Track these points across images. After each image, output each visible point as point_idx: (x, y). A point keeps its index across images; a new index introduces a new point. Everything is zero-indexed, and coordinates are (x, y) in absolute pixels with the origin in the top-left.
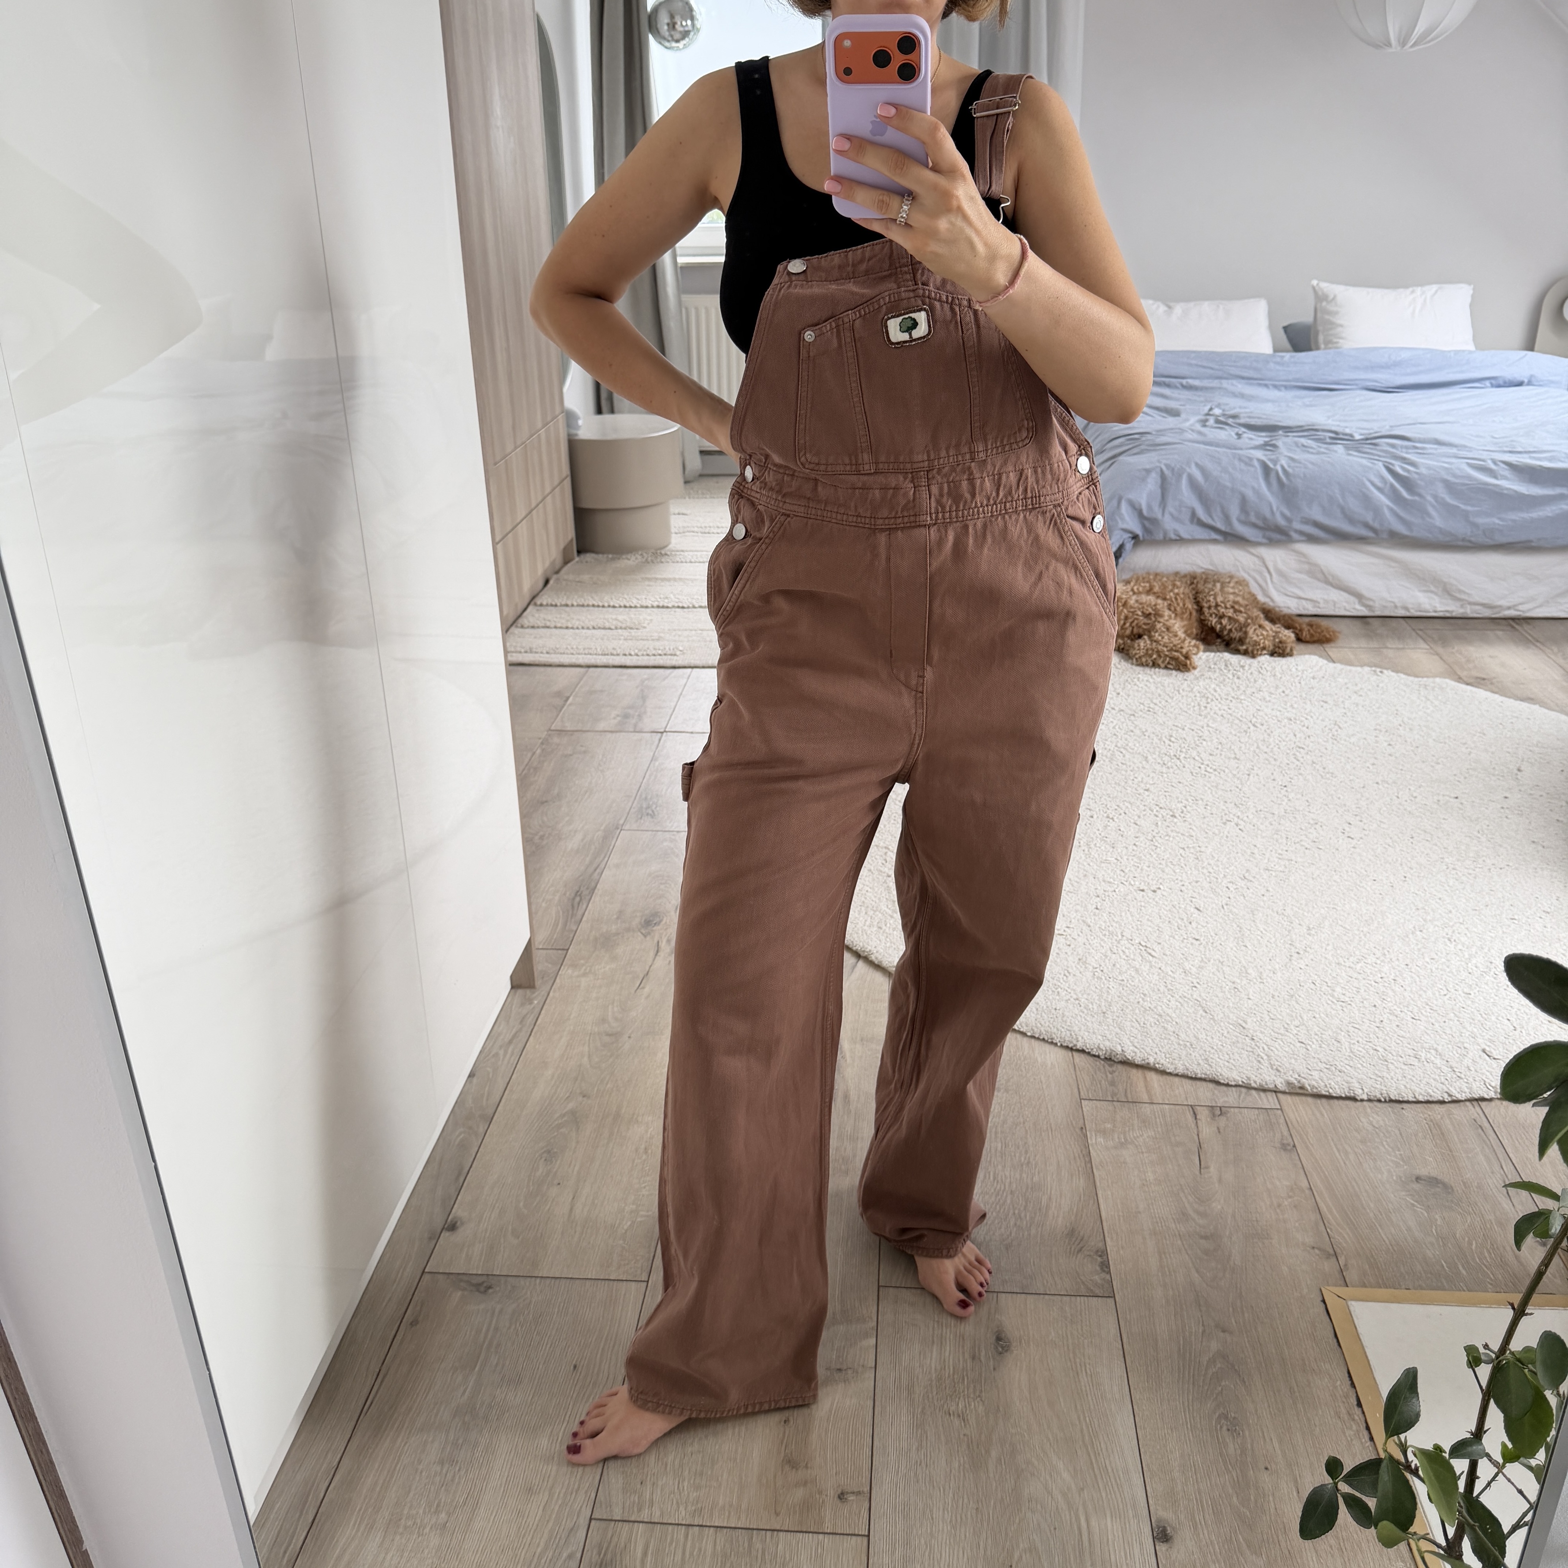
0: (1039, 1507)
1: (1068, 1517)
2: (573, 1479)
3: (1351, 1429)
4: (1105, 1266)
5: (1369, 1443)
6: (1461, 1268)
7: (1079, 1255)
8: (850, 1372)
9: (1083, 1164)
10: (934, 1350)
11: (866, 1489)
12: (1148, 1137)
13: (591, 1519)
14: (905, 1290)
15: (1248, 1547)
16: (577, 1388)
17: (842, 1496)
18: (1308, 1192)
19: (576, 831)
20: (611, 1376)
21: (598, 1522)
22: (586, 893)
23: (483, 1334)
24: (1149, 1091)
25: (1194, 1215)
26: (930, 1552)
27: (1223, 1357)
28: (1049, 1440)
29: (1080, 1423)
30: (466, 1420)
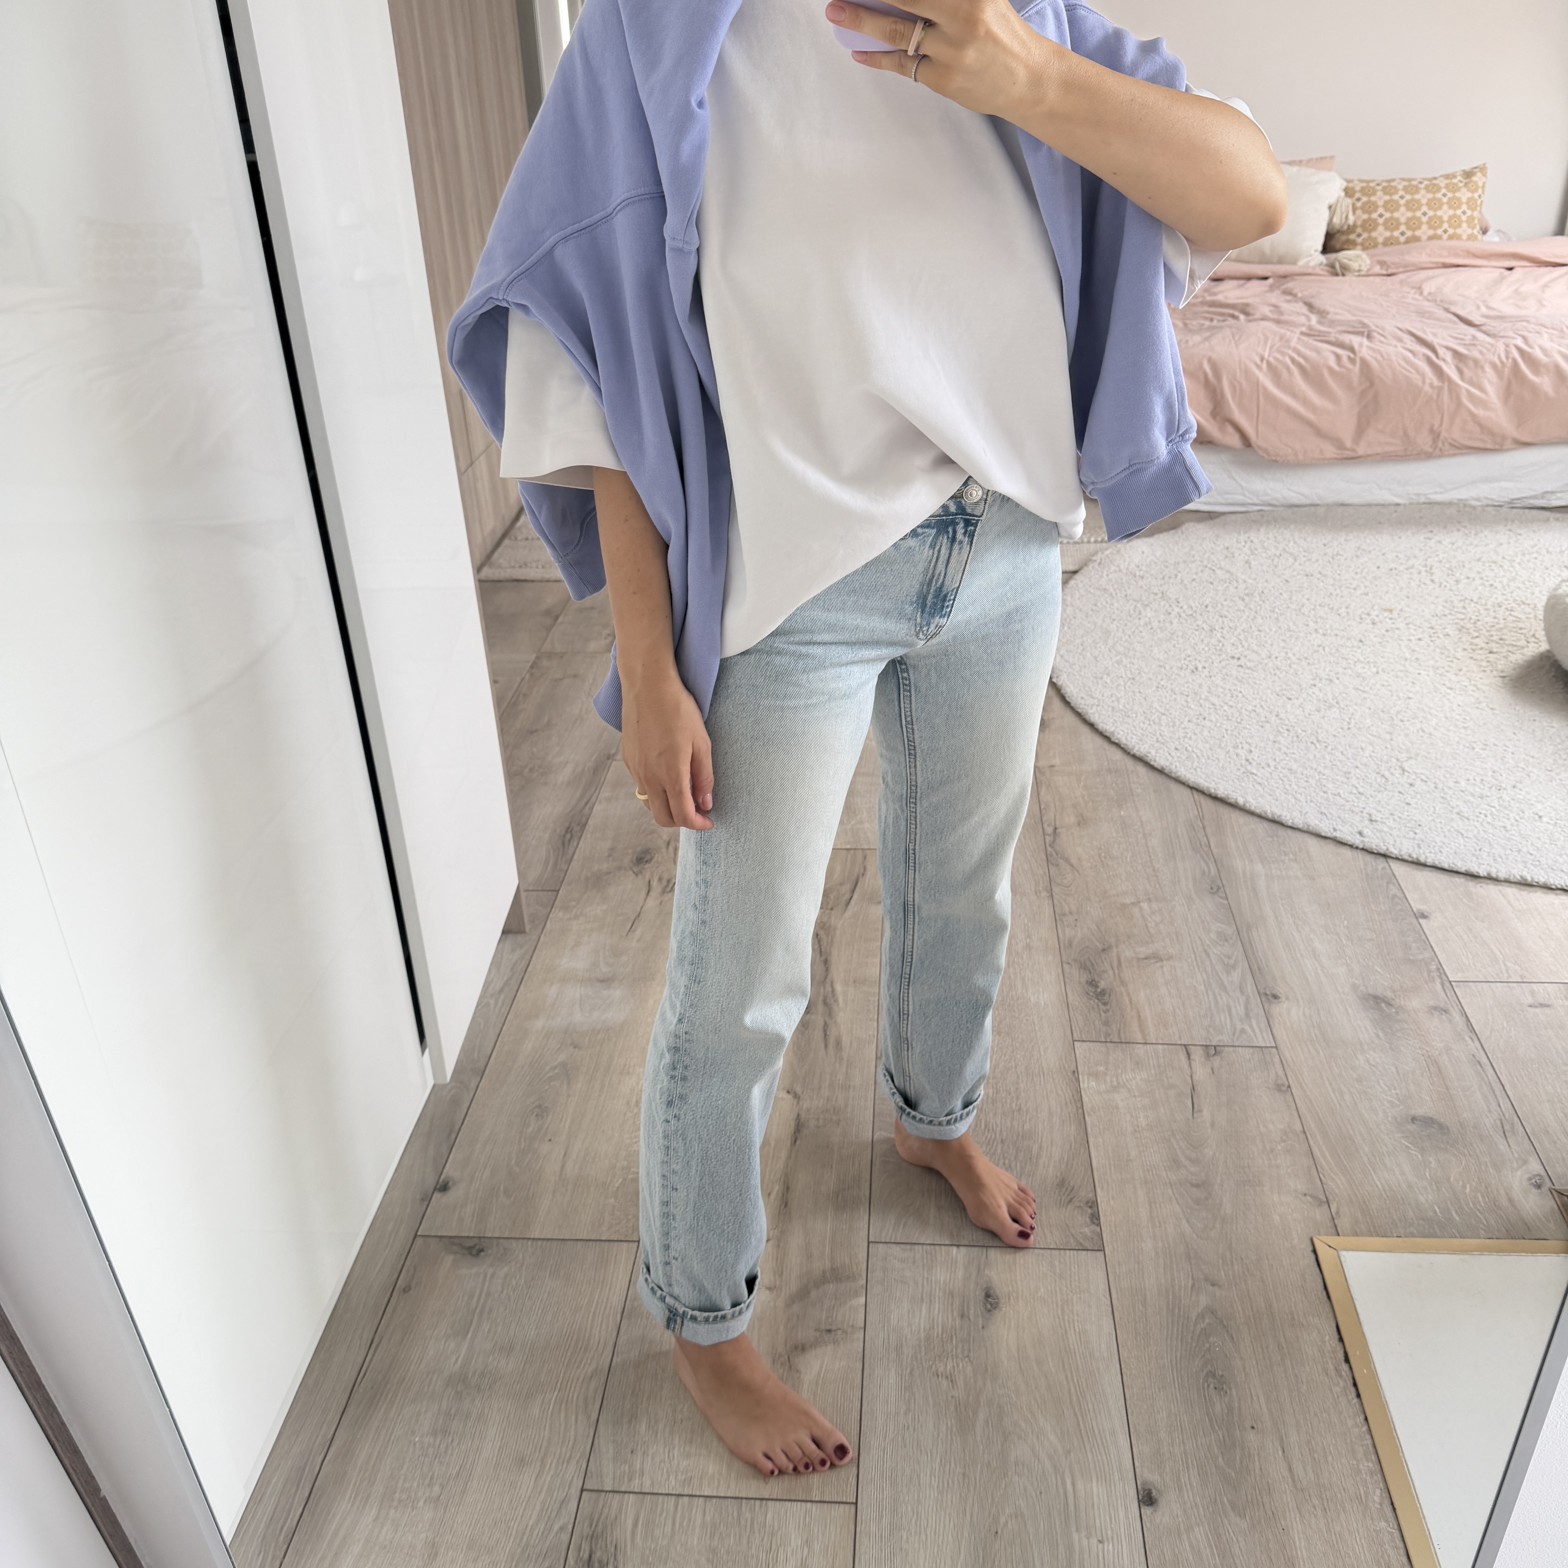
0: (1026, 1471)
1: (1054, 1481)
2: (564, 1449)
3: (1338, 1384)
4: (1095, 1218)
5: (1356, 1400)
6: (1454, 1214)
7: (1069, 1206)
8: (839, 1332)
9: (1075, 1110)
10: (924, 1309)
12: (1141, 1079)
13: (582, 1490)
14: (894, 1246)
15: (1233, 1509)
16: (569, 1354)
18: (1301, 1135)
19: (566, 763)
20: (602, 1342)
21: (589, 1493)
22: (577, 829)
23: (475, 1299)
24: (1142, 1031)
25: (1186, 1162)
26: (917, 1519)
27: (1212, 1313)
28: (1035, 1400)
29: (1068, 1383)
30: (459, 1388)
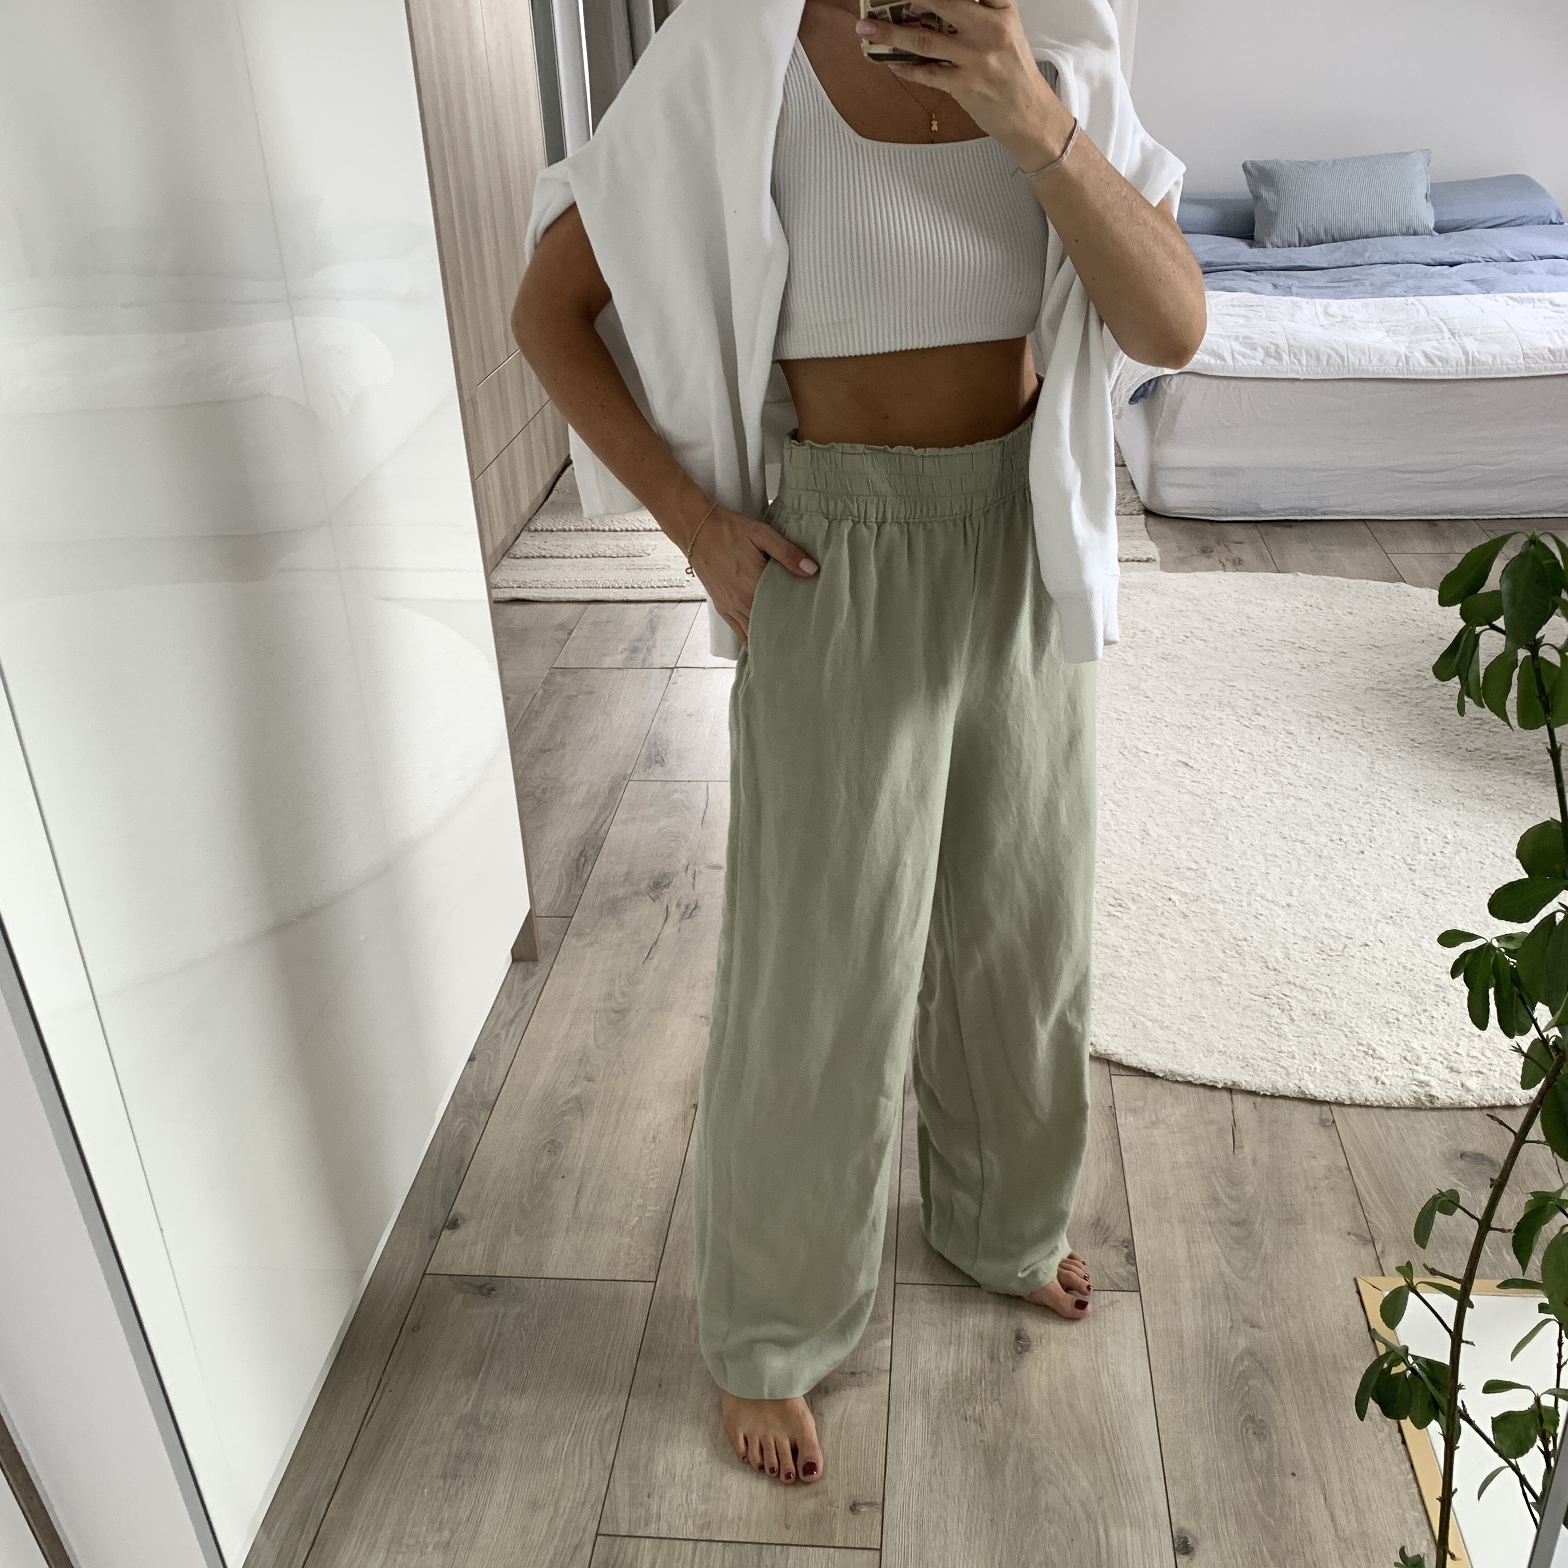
0: (1057, 1518)
1: (1086, 1528)
2: (578, 1493)
3: (1382, 1430)
4: (1131, 1258)
5: (1401, 1447)
7: (1105, 1246)
8: (864, 1375)
9: (1110, 1146)
10: (952, 1351)
11: (879, 1500)
12: (1181, 1115)
13: (597, 1535)
14: (921, 1286)
15: (1272, 1558)
16: (583, 1396)
17: (854, 1508)
18: (1346, 1172)
19: (581, 783)
20: (618, 1384)
21: (604, 1538)
22: (591, 853)
23: (486, 1340)
25: (1226, 1200)
27: (1251, 1355)
28: (1068, 1445)
29: (1101, 1426)
30: (469, 1431)
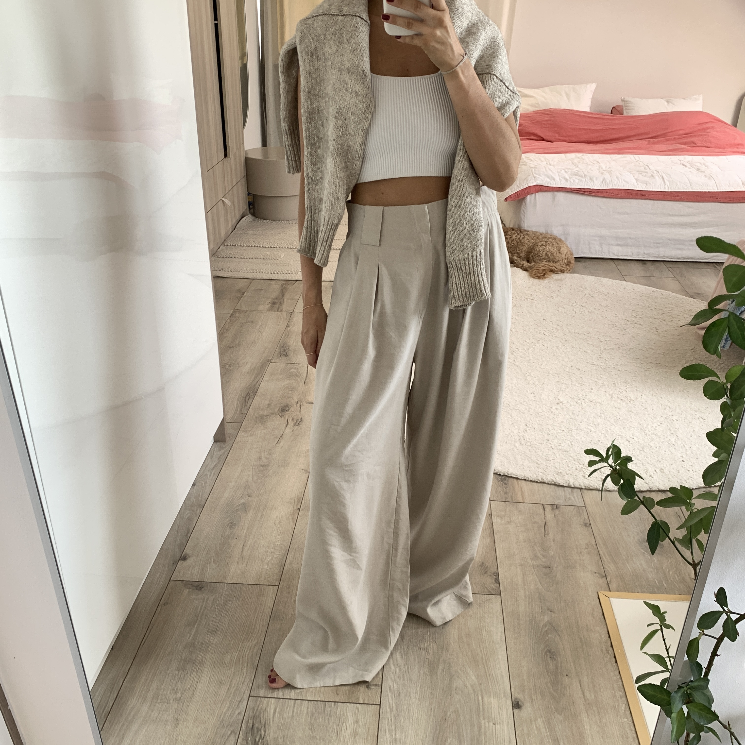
0: (460, 692)
1: (473, 697)
2: (241, 678)
3: (607, 657)
4: (497, 580)
5: (615, 664)
6: (664, 583)
7: (485, 575)
9: (489, 532)
11: (380, 684)
12: (521, 519)
13: (249, 696)
15: (556, 711)
16: (244, 635)
17: (368, 687)
18: (595, 546)
19: (247, 363)
20: (260, 630)
21: (253, 698)
22: (252, 394)
23: (199, 609)
24: (523, 497)
25: (541, 557)
26: (408, 713)
27: (550, 624)
28: (466, 661)
29: (481, 653)
30: (190, 650)
